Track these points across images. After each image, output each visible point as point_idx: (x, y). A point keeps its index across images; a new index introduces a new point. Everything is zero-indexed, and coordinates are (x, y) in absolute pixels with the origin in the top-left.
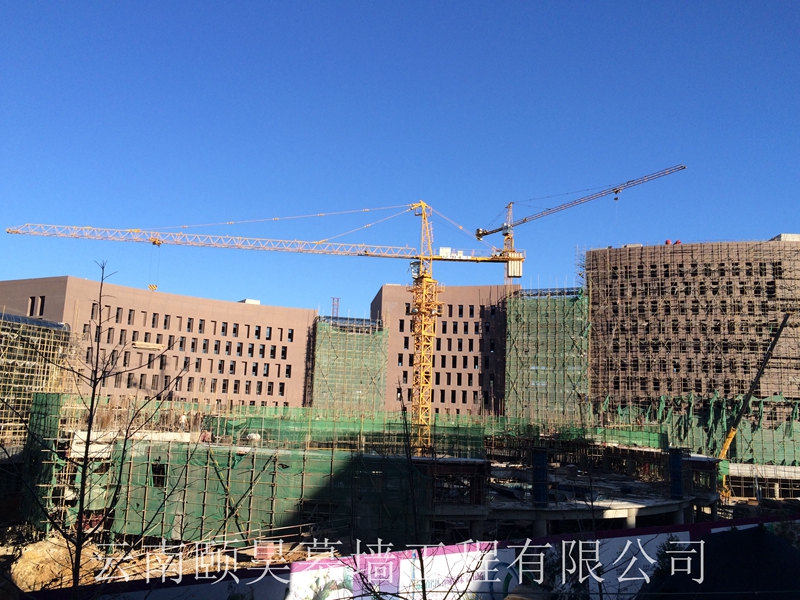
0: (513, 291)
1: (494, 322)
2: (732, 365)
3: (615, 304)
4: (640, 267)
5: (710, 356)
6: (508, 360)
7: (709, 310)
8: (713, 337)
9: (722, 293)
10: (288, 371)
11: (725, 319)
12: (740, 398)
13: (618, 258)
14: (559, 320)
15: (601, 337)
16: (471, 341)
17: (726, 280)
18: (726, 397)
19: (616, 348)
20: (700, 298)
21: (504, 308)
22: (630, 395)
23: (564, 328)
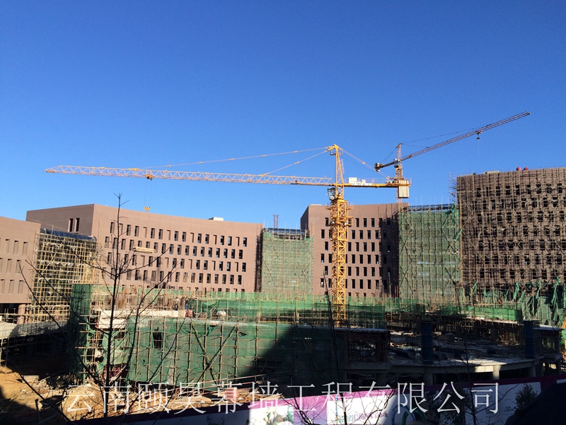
0: (403, 207)
1: (390, 231)
3: (480, 215)
4: (498, 188)
5: (553, 252)
6: (400, 257)
7: (551, 218)
8: (554, 238)
9: (561, 206)
10: (244, 267)
11: (563, 225)
13: (481, 181)
14: (438, 228)
15: (469, 240)
16: (373, 244)
17: (563, 196)
19: (481, 248)
20: (544, 209)
21: (397, 220)
22: (492, 282)
23: (441, 234)
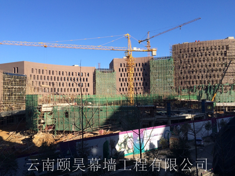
0: (151, 58)
1: (146, 68)
2: (214, 76)
3: (181, 60)
4: (188, 49)
5: (208, 73)
6: (151, 78)
7: (208, 60)
8: (209, 68)
9: (212, 55)
10: (88, 85)
11: (212, 63)
12: (217, 85)
13: (182, 47)
14: (165, 66)
15: (177, 70)
16: (140, 73)
17: (213, 51)
18: (212, 85)
19: (181, 73)
20: (205, 57)
21: (149, 63)
22: (185, 86)
23: (166, 68)
